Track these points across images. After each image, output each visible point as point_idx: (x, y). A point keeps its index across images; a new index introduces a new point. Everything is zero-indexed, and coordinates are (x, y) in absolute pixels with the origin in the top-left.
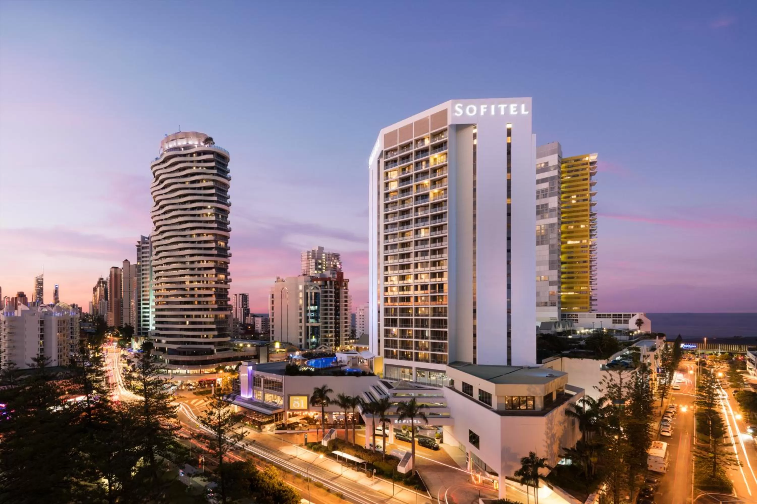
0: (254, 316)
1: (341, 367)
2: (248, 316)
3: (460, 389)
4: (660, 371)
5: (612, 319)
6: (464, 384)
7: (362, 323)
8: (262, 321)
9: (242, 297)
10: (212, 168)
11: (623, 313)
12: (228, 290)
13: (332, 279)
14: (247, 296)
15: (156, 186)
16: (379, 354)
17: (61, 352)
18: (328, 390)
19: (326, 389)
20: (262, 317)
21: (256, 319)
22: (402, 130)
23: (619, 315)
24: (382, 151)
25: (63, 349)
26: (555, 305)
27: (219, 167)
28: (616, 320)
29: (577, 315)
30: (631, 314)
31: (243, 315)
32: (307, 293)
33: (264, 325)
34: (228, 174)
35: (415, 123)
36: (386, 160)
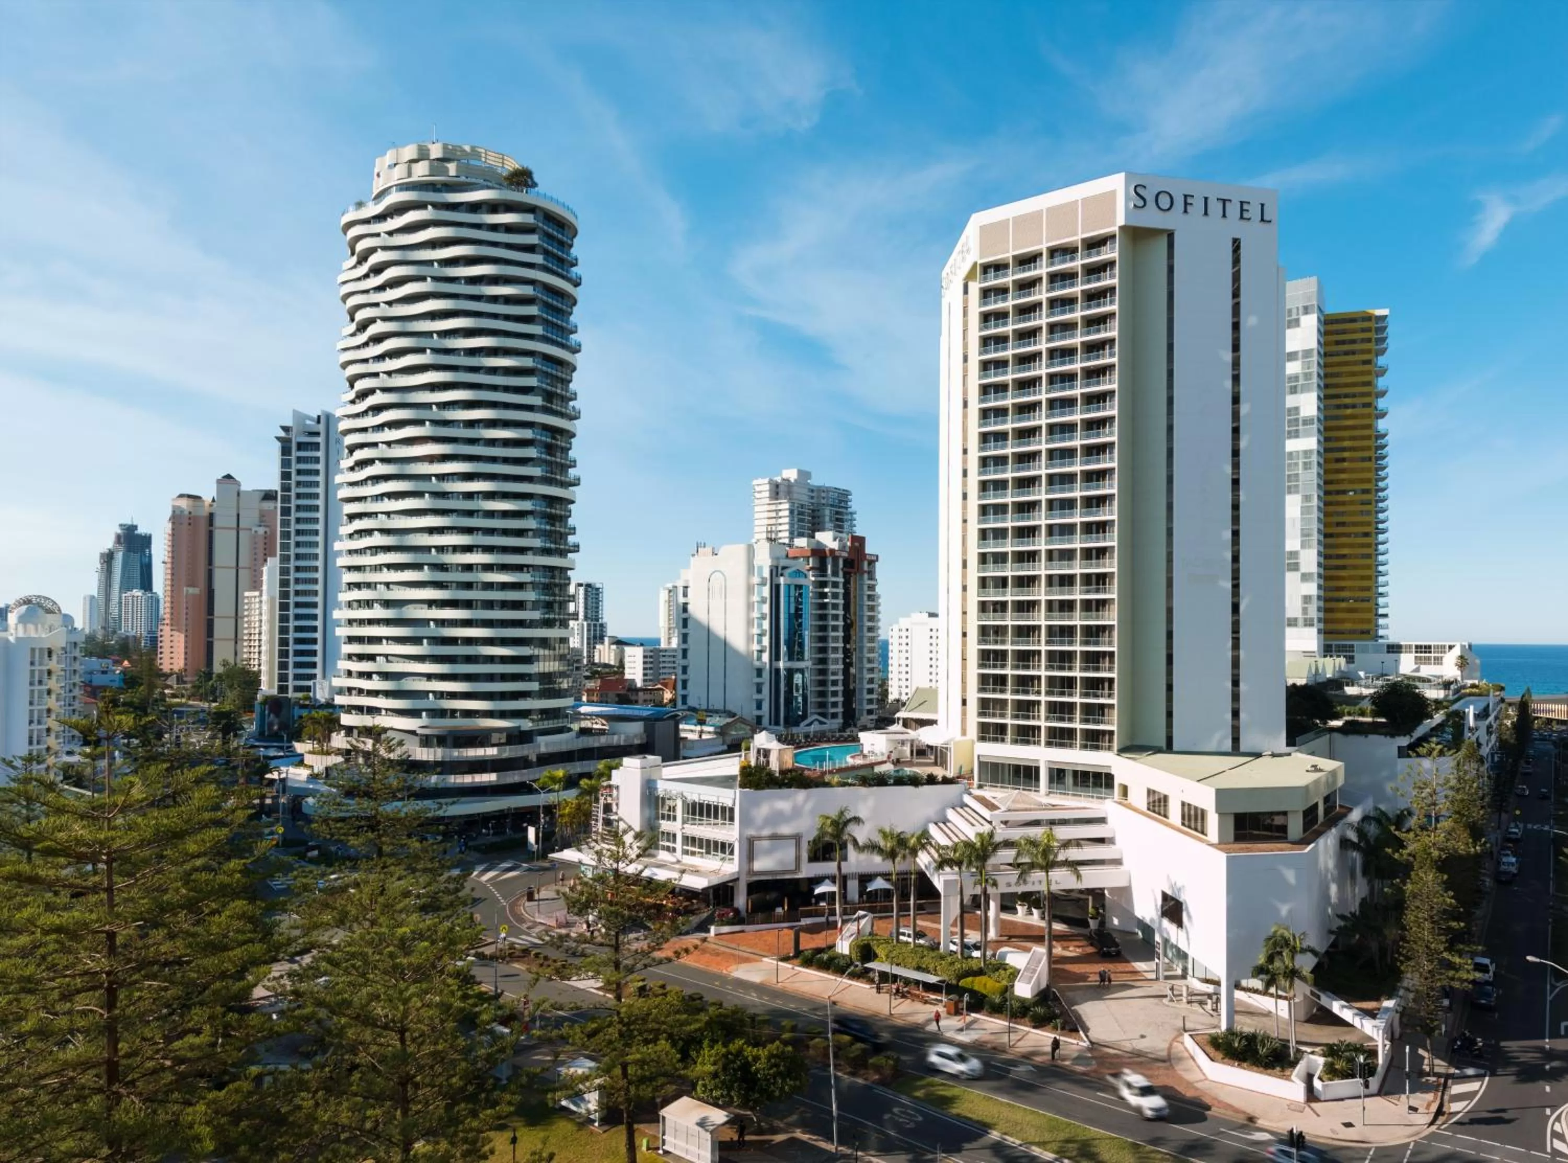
0: (620, 643)
1: (872, 766)
2: (603, 643)
3: (1142, 804)
4: (1496, 759)
5: (1413, 655)
6: (1150, 792)
7: (904, 662)
8: (645, 657)
9: (586, 591)
10: (530, 249)
11: (1432, 644)
12: (569, 573)
13: (837, 554)
14: (598, 589)
15: (359, 279)
16: (964, 733)
17: (38, 743)
18: (850, 821)
19: (848, 816)
20: (642, 645)
21: (628, 650)
22: (1019, 221)
23: (1425, 647)
24: (975, 264)
25: (45, 734)
26: (1312, 625)
27: (550, 248)
28: (1420, 658)
29: (1352, 646)
30: (1447, 644)
31: (588, 639)
32: (778, 586)
33: (649, 666)
34: (574, 269)
35: (1048, 210)
36: (983, 285)
